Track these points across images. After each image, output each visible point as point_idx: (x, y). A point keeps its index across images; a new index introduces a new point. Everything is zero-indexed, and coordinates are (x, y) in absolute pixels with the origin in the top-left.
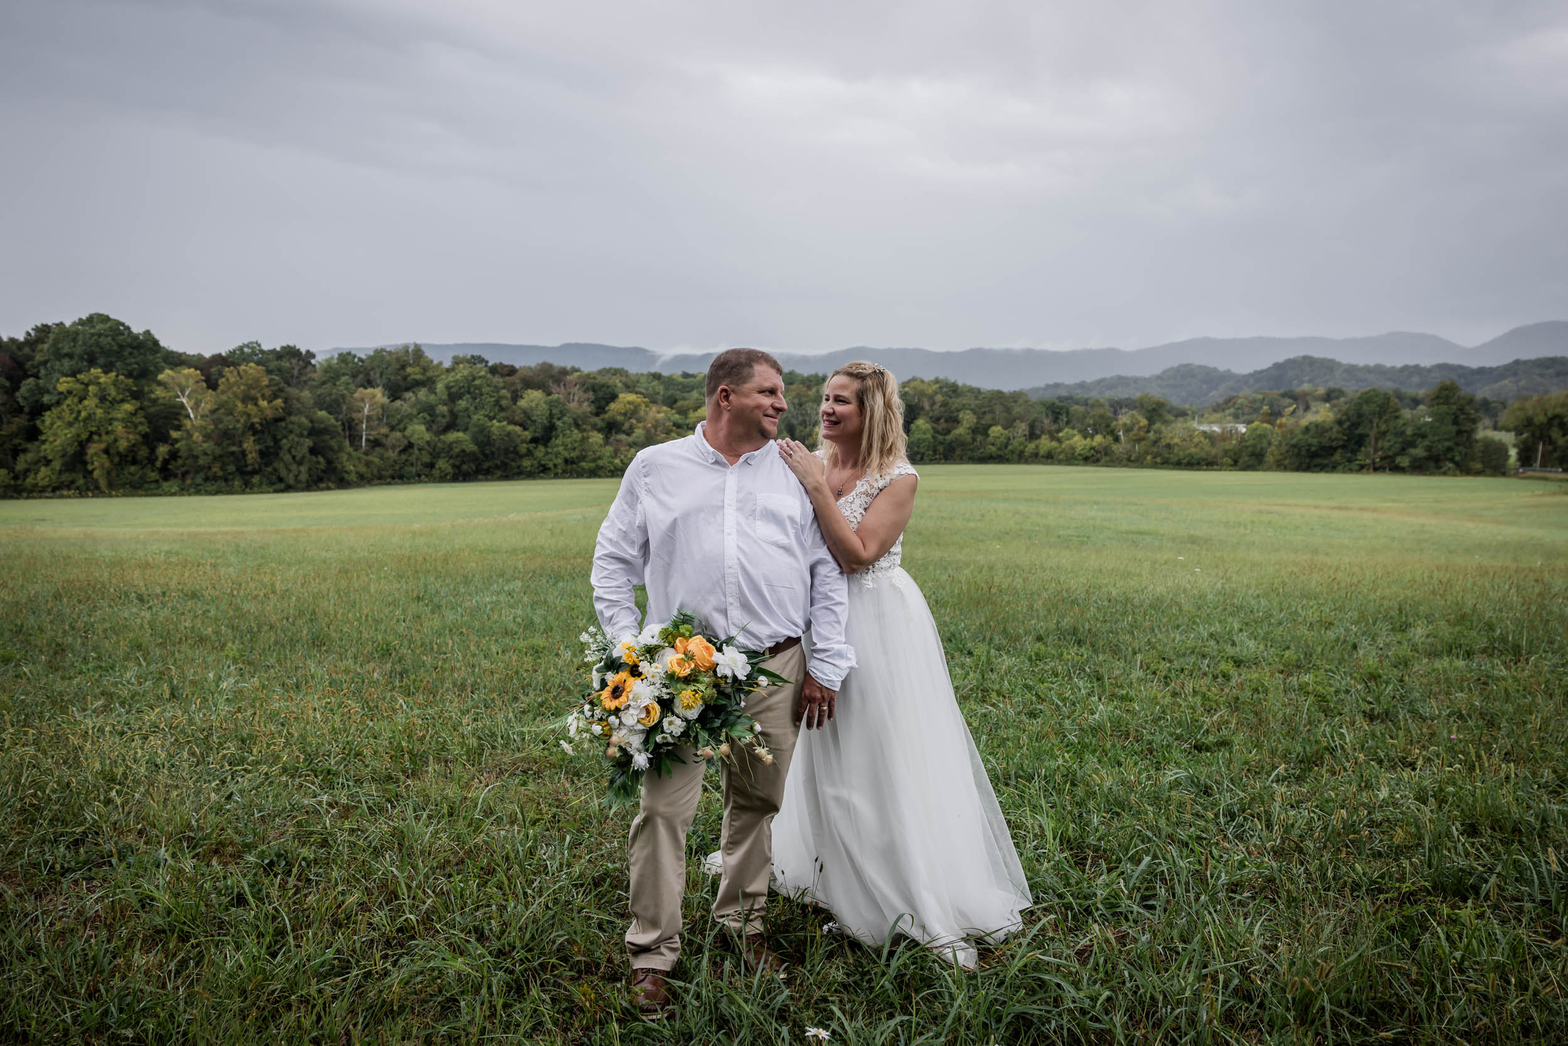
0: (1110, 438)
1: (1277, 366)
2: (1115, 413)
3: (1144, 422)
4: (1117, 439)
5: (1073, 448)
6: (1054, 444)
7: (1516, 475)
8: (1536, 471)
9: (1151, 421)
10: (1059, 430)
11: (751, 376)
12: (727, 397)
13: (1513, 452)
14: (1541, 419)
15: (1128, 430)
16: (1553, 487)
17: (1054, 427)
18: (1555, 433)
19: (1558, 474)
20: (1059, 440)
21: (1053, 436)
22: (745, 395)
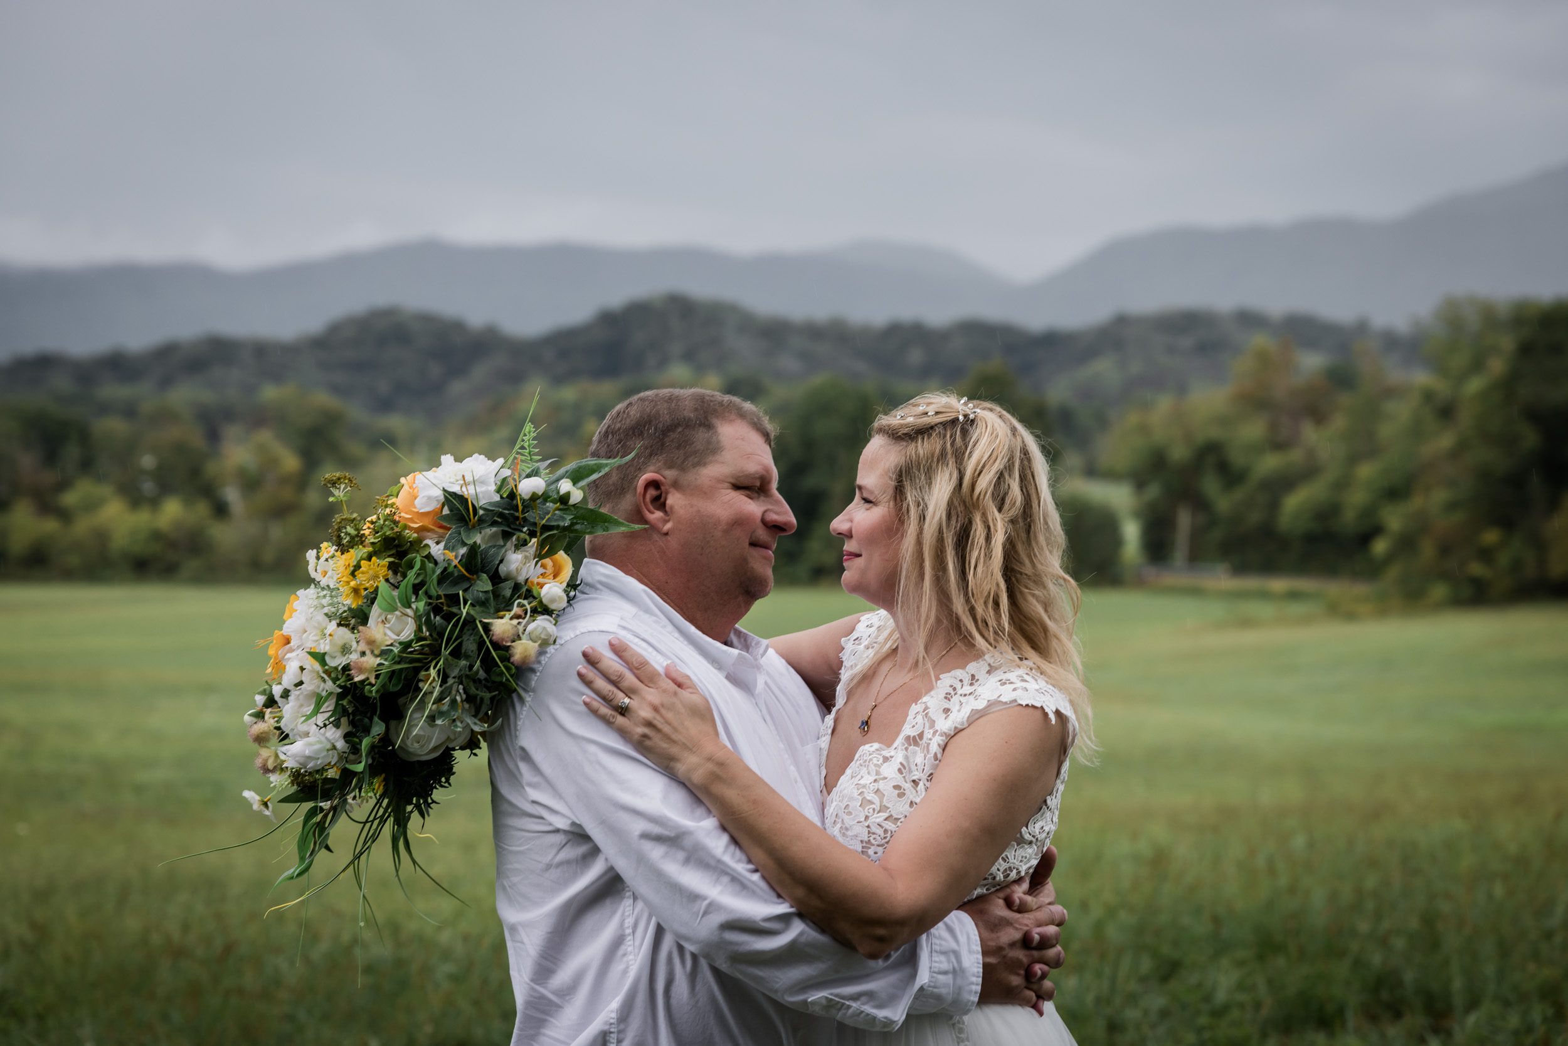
0: (202, 509)
1: (609, 319)
2: (213, 436)
3: (291, 462)
4: (221, 510)
5: (102, 536)
6: (50, 526)
7: (1139, 583)
8: (1177, 576)
9: (311, 460)
10: (63, 485)
11: (713, 449)
12: (659, 502)
13: (1131, 532)
14: (1179, 453)
15: (250, 483)
16: (1216, 610)
17: (48, 477)
18: (1211, 486)
19: (1221, 579)
20: (64, 515)
21: (46, 504)
22: (706, 493)
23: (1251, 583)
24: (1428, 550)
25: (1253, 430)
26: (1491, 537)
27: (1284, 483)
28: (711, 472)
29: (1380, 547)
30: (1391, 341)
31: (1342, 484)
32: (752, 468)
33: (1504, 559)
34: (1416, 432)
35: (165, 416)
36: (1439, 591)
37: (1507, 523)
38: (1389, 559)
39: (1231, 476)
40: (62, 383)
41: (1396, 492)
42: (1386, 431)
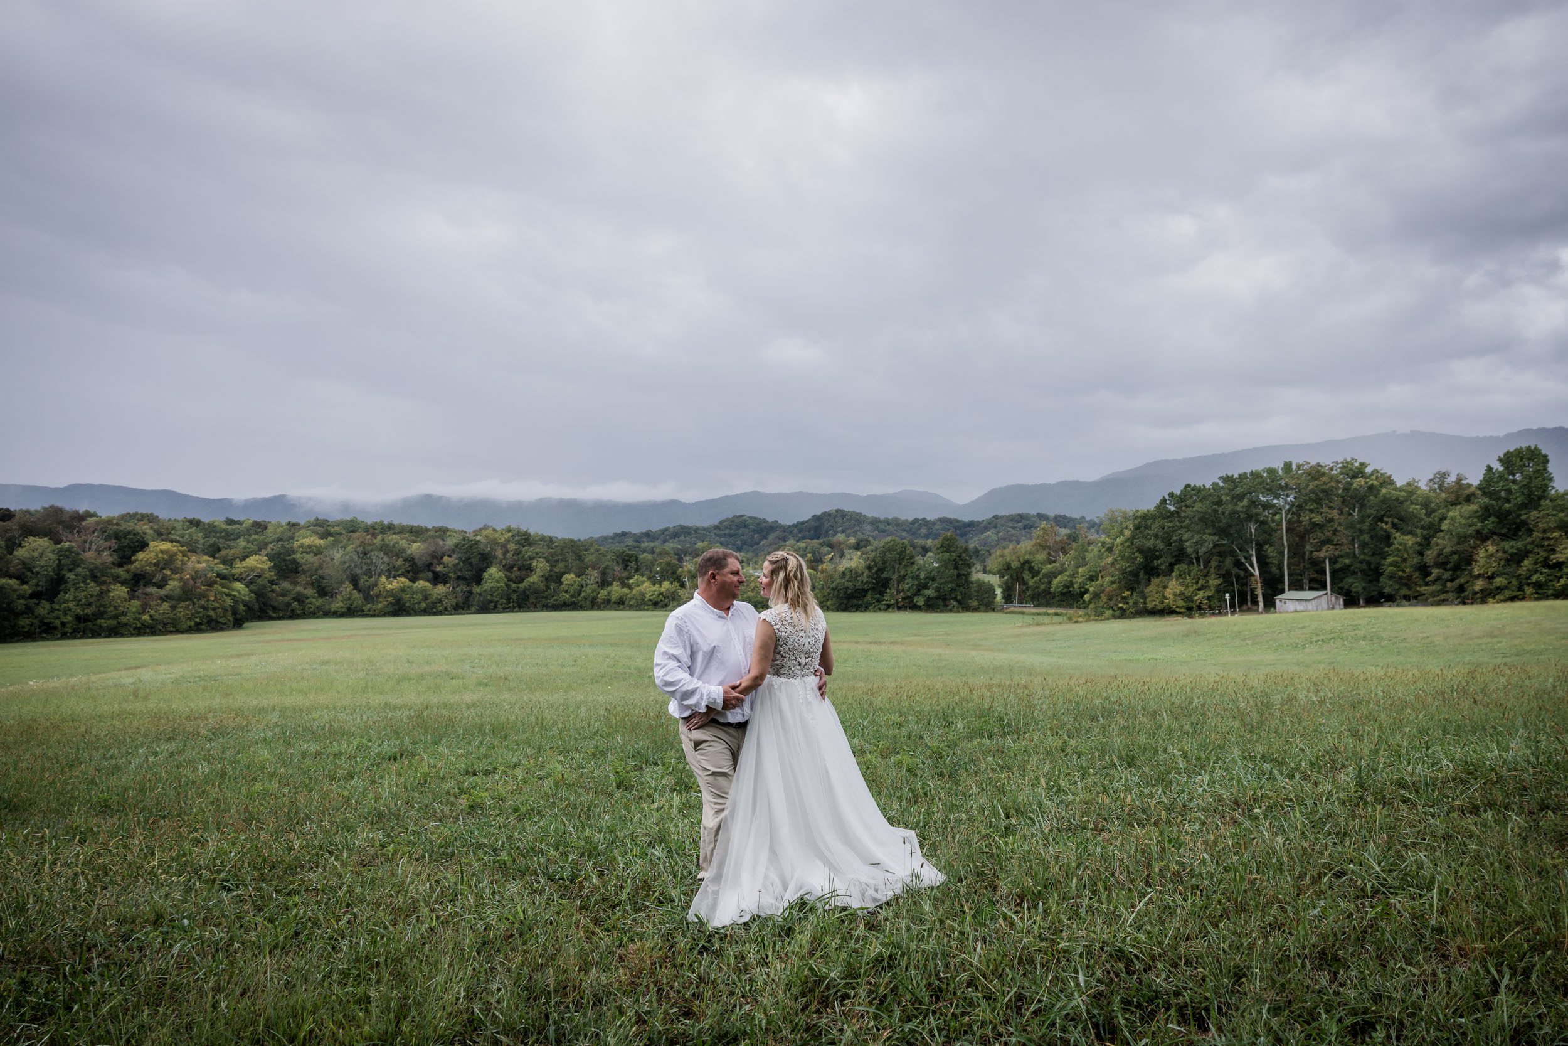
0: (676, 584)
2: (680, 560)
4: (682, 585)
5: (643, 594)
6: (625, 591)
7: (1002, 610)
8: (1016, 607)
10: (630, 578)
11: (726, 565)
12: (714, 578)
13: (999, 591)
14: (1015, 564)
16: (1028, 619)
17: (625, 574)
18: (1026, 576)
19: (1030, 609)
20: (630, 587)
21: (624, 585)
22: (725, 575)
23: (1042, 610)
24: (1104, 598)
25: (1041, 556)
26: (1127, 593)
27: (1053, 575)
28: (726, 570)
29: (1087, 597)
30: (1092, 525)
31: (1073, 575)
32: (735, 569)
33: (1131, 602)
34: (1100, 557)
35: (664, 553)
36: (1109, 612)
37: (1132, 589)
38: (1090, 602)
39: (1034, 573)
40: (630, 542)
41: (1092, 579)
42: (1088, 556)
